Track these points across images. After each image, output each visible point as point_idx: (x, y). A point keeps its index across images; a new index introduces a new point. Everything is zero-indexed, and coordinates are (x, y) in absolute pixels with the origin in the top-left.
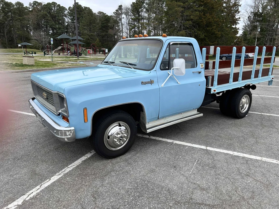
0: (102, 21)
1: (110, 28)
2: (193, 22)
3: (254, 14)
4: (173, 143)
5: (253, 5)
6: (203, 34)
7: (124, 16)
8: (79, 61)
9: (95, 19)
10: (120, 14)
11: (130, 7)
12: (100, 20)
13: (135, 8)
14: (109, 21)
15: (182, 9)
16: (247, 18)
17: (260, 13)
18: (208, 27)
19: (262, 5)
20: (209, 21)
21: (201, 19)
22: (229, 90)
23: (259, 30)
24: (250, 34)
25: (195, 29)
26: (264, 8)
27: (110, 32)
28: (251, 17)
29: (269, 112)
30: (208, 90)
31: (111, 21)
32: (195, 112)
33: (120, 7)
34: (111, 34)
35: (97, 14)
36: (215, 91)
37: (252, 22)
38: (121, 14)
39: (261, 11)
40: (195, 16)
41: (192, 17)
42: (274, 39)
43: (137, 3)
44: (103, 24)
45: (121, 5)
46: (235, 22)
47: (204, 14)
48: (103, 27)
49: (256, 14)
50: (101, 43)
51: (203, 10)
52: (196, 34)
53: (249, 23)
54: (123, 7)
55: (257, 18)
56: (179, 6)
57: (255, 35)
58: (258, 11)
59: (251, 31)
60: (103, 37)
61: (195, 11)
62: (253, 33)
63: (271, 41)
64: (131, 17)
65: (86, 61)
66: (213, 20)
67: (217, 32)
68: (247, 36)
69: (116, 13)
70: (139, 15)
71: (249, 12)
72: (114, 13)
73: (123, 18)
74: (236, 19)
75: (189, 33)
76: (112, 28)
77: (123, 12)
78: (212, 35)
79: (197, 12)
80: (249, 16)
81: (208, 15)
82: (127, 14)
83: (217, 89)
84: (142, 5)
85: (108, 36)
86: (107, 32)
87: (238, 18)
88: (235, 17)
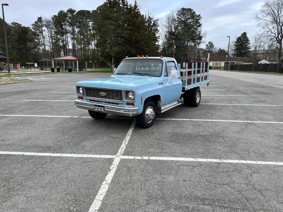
0: (18, 33)
1: (29, 41)
2: (125, 39)
3: (169, 33)
4: (171, 120)
5: (167, 25)
6: (134, 50)
7: (44, 28)
8: (13, 77)
9: (10, 30)
10: (40, 26)
11: (51, 19)
12: (16, 32)
13: (58, 21)
14: (27, 33)
15: (114, 27)
16: (164, 36)
17: (173, 32)
18: (137, 44)
19: (174, 25)
20: (138, 39)
21: (131, 37)
22: (191, 89)
23: (175, 47)
24: (168, 50)
25: (127, 46)
26: (176, 28)
27: (29, 44)
28: (167, 35)
29: (209, 103)
30: (184, 89)
31: (30, 33)
32: (177, 103)
33: (40, 19)
34: (30, 47)
35: (11, 25)
36: (187, 89)
37: (168, 40)
38: (42, 26)
39: (174, 31)
40: (126, 34)
41: (123, 35)
42: (187, 55)
43: (59, 16)
44: (20, 36)
45: (41, 17)
46: (156, 39)
47: (133, 33)
48: (20, 39)
49: (171, 33)
50: (18, 56)
51: (132, 30)
52: (128, 49)
53: (166, 41)
54: (43, 20)
55: (172, 37)
56: (111, 24)
57: (172, 51)
58: (172, 30)
59: (168, 47)
60: (21, 50)
61: (125, 29)
62: (170, 49)
63: (184, 56)
64: (54, 30)
65: (20, 76)
66: (141, 38)
67: (144, 49)
68: (166, 52)
69: (35, 25)
70: (63, 29)
71: (165, 31)
72: (32, 24)
73: (44, 30)
74: (157, 37)
75: (122, 49)
76: (32, 40)
77: (44, 25)
78: (141, 51)
79: (128, 31)
80: (166, 35)
81: (136, 34)
82: (47, 26)
83: (188, 87)
84: (64, 19)
85: (27, 49)
86: (25, 45)
87: (158, 37)
88: (156, 35)
